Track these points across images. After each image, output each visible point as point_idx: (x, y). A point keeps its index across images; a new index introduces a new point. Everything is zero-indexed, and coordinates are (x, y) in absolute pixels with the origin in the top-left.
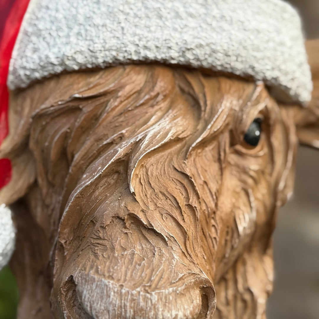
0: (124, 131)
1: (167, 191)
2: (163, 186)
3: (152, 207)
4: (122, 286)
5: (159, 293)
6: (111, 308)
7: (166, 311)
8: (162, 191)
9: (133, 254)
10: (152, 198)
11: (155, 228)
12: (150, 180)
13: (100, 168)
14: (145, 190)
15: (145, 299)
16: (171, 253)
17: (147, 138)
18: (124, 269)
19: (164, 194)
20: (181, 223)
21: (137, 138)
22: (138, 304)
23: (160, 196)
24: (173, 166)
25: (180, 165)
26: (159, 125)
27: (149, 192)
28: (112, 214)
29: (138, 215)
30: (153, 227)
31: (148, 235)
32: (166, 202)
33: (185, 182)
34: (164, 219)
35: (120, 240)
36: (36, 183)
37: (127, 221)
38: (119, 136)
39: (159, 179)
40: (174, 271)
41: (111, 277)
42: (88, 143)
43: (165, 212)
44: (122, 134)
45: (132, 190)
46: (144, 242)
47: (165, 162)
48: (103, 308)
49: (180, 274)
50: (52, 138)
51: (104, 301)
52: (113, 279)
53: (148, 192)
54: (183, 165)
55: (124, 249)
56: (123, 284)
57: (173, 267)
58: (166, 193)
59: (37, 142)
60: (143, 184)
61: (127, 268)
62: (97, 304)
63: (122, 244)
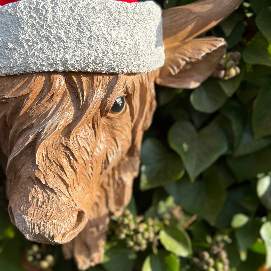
0: (33, 122)
1: (58, 161)
2: (56, 157)
3: (48, 172)
4: (32, 220)
5: (51, 222)
7: (55, 230)
8: (55, 161)
9: (38, 201)
10: (49, 166)
11: (49, 186)
12: (48, 154)
13: (21, 146)
14: (45, 161)
16: (59, 198)
17: (45, 130)
18: (33, 209)
21: (40, 129)
23: (54, 164)
24: (62, 143)
25: (66, 142)
26: (52, 120)
28: (28, 176)
29: (40, 179)
30: (48, 185)
31: (47, 189)
32: (57, 168)
34: (56, 178)
37: (35, 181)
38: (31, 124)
39: (53, 153)
40: (60, 209)
41: (27, 215)
43: (56, 174)
44: (32, 123)
45: (37, 163)
46: (44, 192)
47: (58, 140)
48: (24, 228)
49: (63, 210)
51: (24, 226)
53: (47, 162)
54: (68, 142)
55: (34, 198)
56: (33, 218)
57: (59, 206)
58: (57, 162)
60: (44, 157)
61: (35, 209)
62: (21, 226)
63: (33, 194)
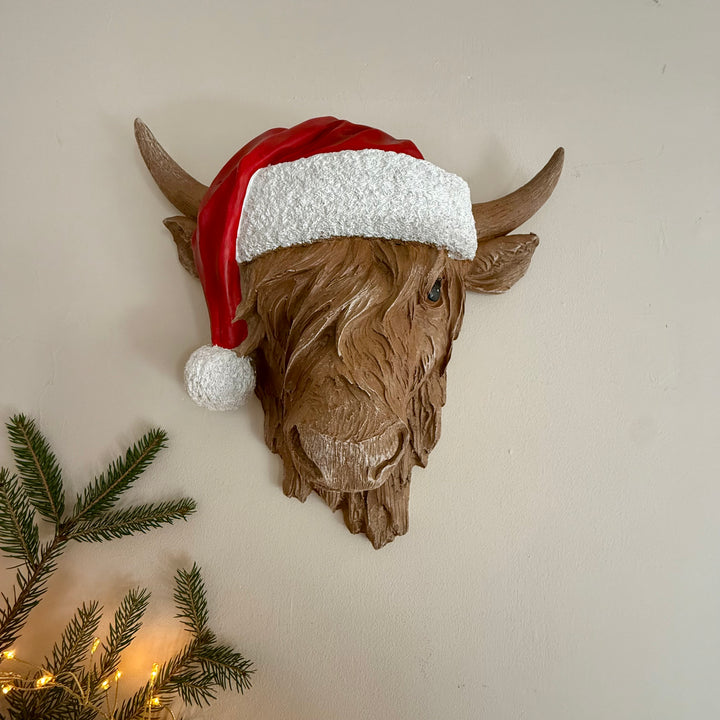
0: (331, 301)
1: (369, 352)
2: (365, 347)
3: (356, 367)
4: (335, 440)
6: (327, 457)
8: (364, 352)
10: (356, 359)
11: (360, 387)
12: (354, 343)
13: (313, 334)
14: (350, 352)
15: (354, 448)
16: (373, 406)
17: (350, 308)
19: (366, 355)
20: (380, 378)
21: (343, 307)
22: (349, 452)
23: (363, 356)
24: (373, 329)
25: (378, 327)
27: (354, 353)
28: (325, 375)
29: (345, 376)
30: (358, 385)
31: (355, 392)
32: (368, 361)
33: (383, 342)
34: (367, 376)
35: (332, 399)
36: (266, 337)
38: (328, 305)
39: (361, 342)
42: (303, 310)
43: (367, 370)
44: (329, 303)
46: (351, 397)
47: (366, 325)
50: (274, 306)
52: (328, 433)
54: (381, 327)
55: (336, 406)
59: (263, 308)
60: (349, 347)
61: (339, 422)
